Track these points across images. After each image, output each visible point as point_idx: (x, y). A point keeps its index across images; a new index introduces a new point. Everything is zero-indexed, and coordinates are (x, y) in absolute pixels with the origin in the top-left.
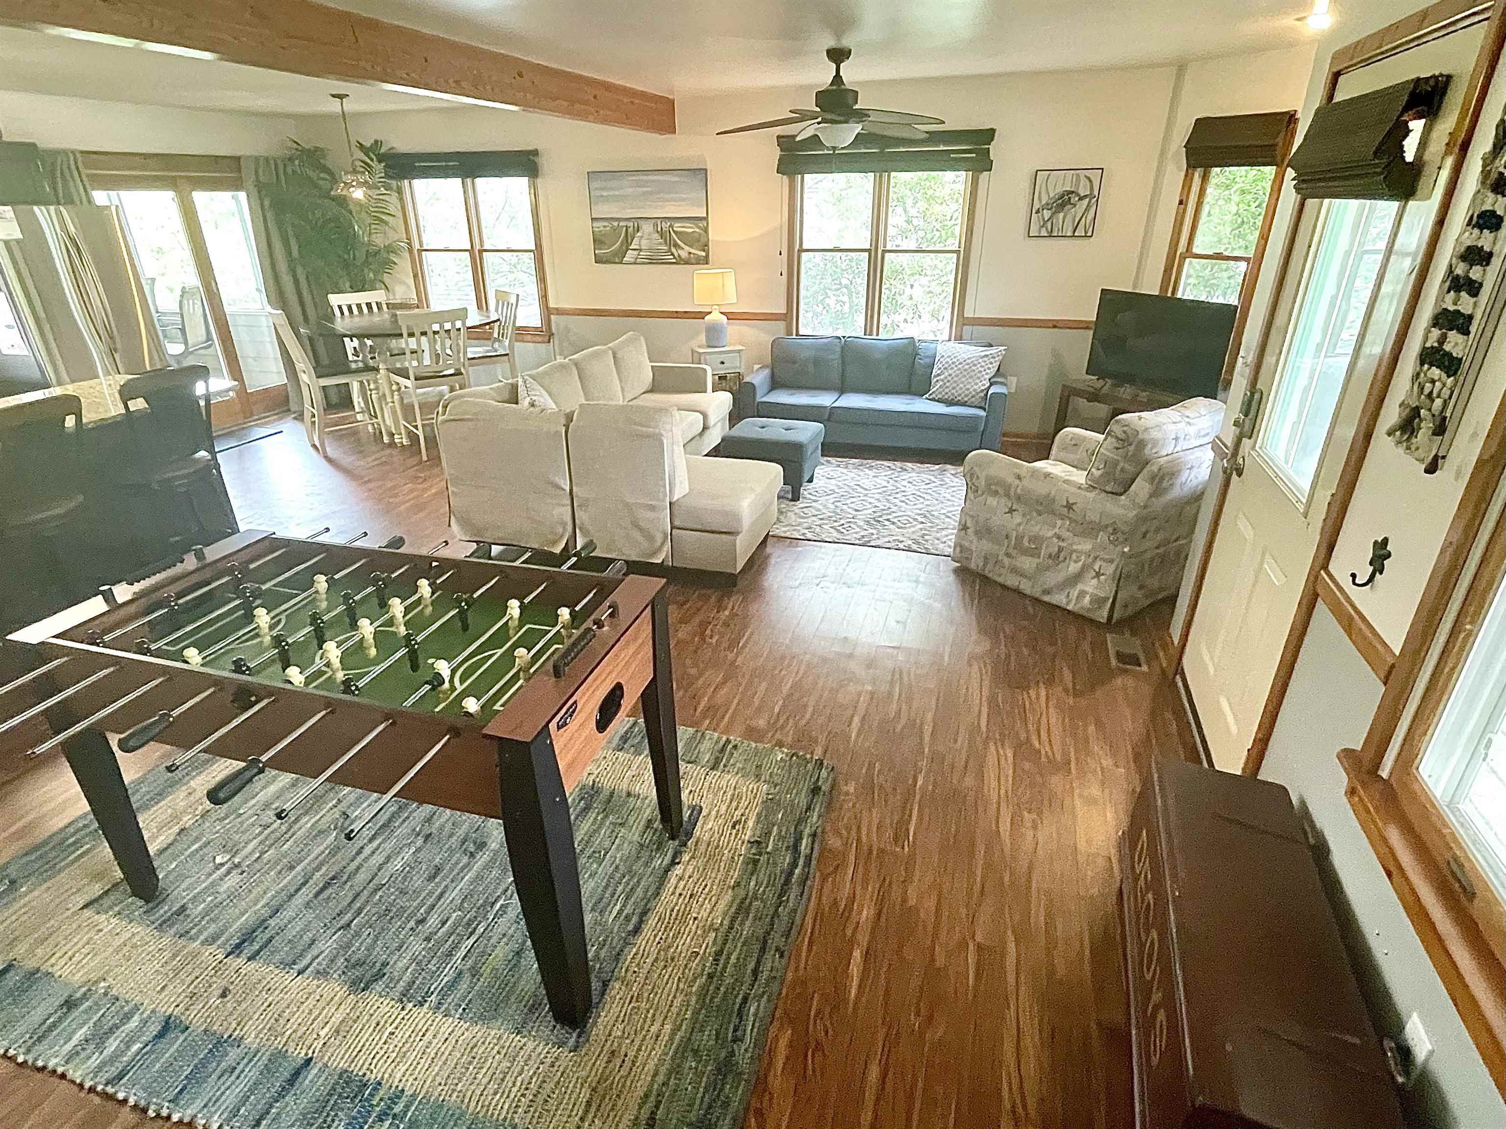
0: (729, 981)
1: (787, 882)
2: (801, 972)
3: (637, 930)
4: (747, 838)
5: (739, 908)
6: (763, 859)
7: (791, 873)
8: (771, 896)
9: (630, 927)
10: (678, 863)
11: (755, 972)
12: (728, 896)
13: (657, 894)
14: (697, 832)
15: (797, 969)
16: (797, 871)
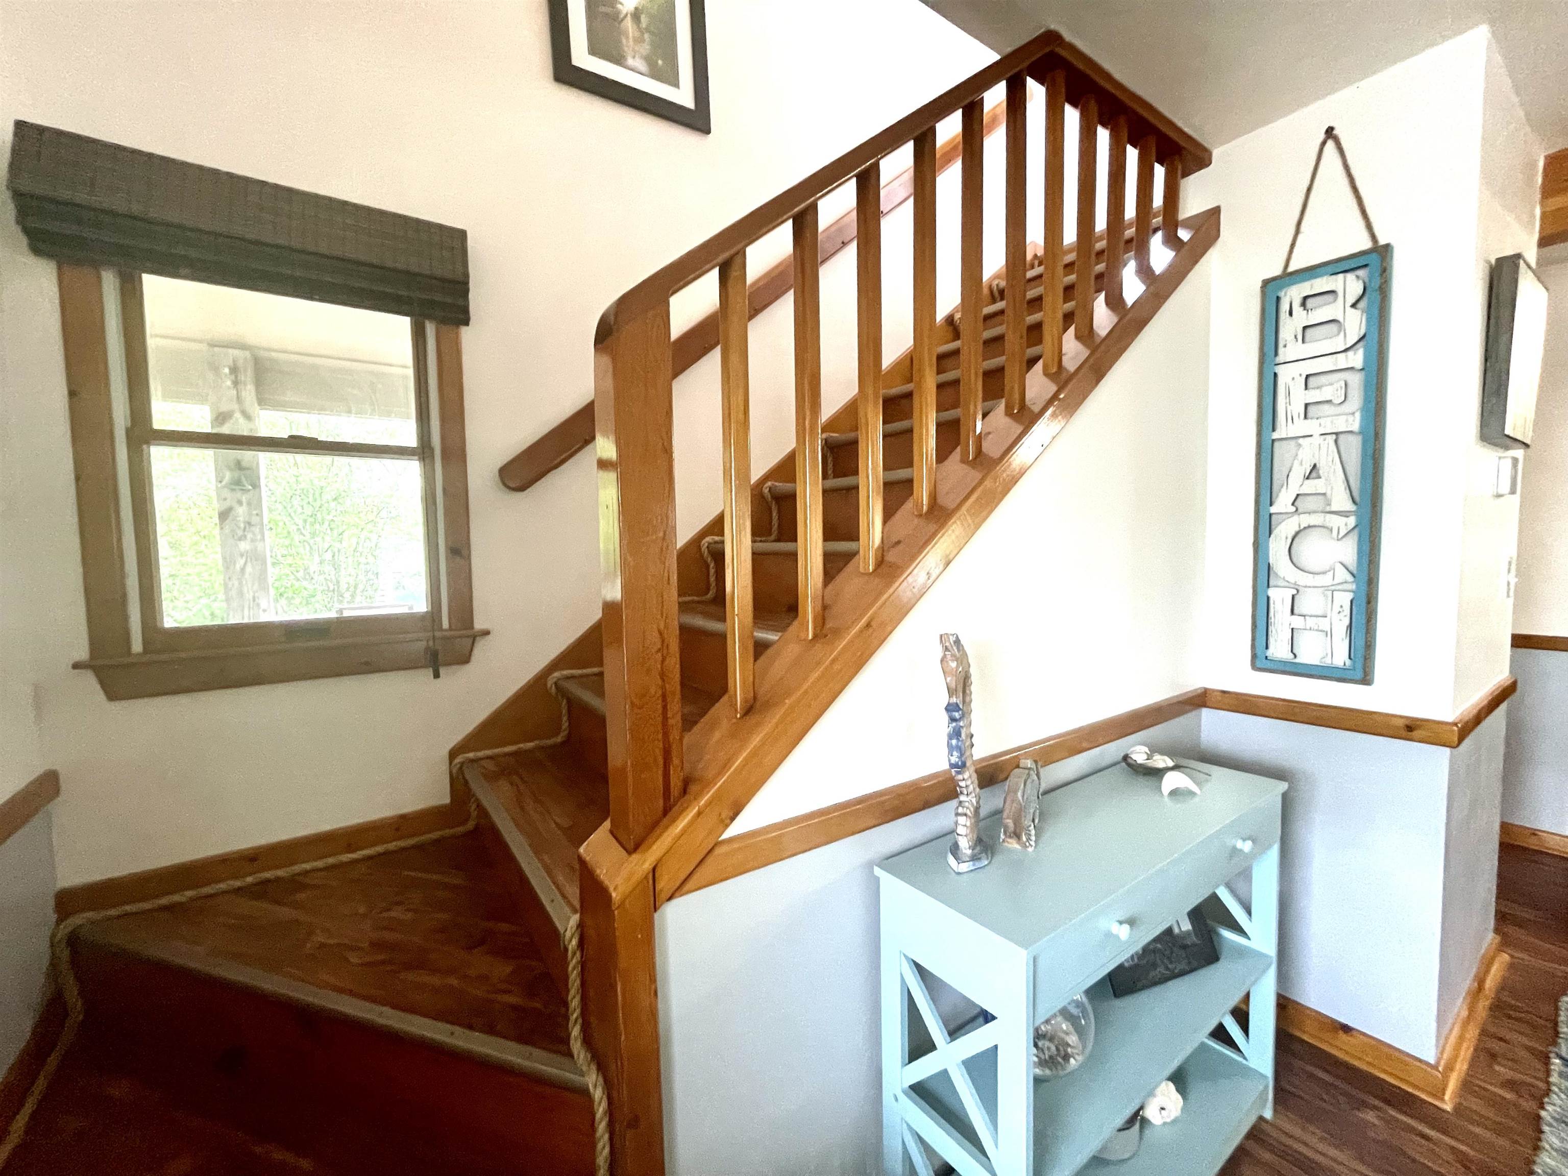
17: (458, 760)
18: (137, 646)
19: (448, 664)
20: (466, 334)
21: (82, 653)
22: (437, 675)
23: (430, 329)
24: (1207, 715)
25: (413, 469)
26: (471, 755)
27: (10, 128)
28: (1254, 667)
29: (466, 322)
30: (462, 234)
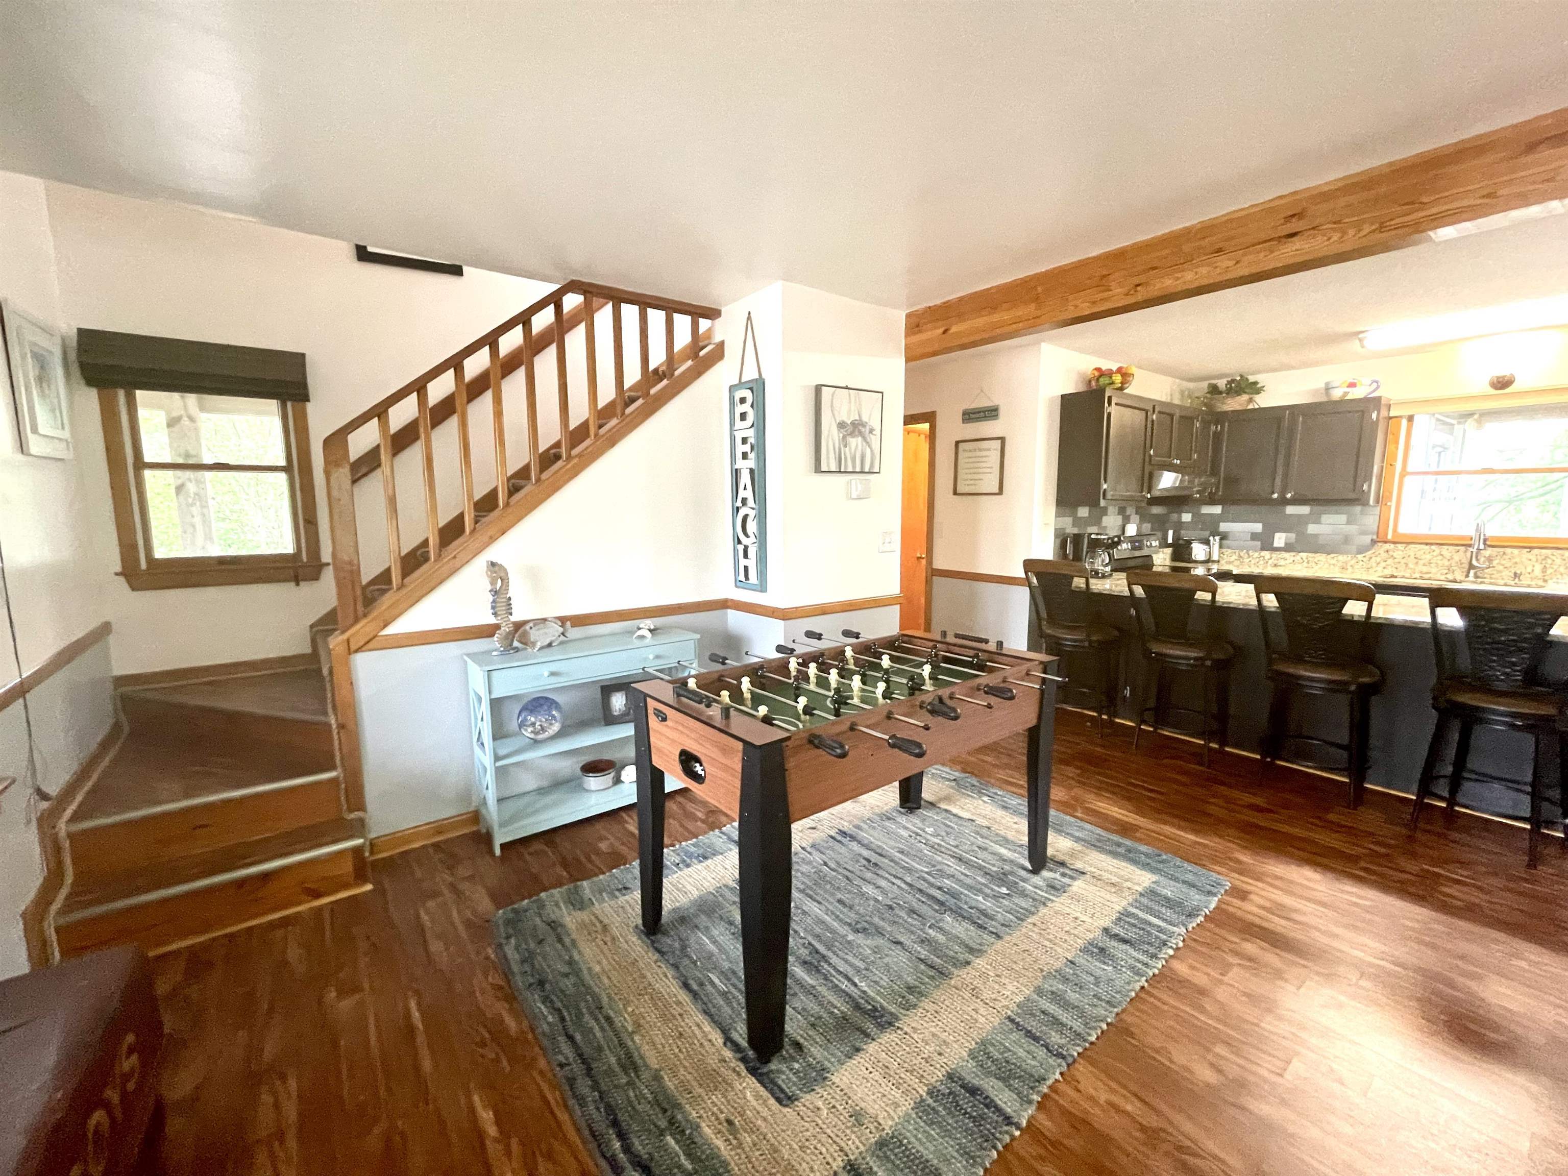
0: (587, 1017)
1: (615, 1123)
2: (535, 1074)
3: (686, 986)
4: (703, 1125)
5: (633, 1063)
6: (663, 1124)
7: (621, 1136)
8: (618, 1098)
9: (691, 982)
10: (725, 1044)
11: (571, 1038)
12: (654, 1063)
13: (706, 1012)
14: (752, 1081)
15: (541, 1072)
16: (618, 1145)
17: (314, 629)
18: (143, 565)
19: (306, 580)
20: (310, 407)
21: (119, 569)
22: (298, 584)
23: (289, 404)
24: (730, 612)
25: (282, 477)
26: (321, 628)
27: (75, 331)
28: (736, 586)
29: (308, 400)
30: (303, 356)
